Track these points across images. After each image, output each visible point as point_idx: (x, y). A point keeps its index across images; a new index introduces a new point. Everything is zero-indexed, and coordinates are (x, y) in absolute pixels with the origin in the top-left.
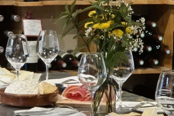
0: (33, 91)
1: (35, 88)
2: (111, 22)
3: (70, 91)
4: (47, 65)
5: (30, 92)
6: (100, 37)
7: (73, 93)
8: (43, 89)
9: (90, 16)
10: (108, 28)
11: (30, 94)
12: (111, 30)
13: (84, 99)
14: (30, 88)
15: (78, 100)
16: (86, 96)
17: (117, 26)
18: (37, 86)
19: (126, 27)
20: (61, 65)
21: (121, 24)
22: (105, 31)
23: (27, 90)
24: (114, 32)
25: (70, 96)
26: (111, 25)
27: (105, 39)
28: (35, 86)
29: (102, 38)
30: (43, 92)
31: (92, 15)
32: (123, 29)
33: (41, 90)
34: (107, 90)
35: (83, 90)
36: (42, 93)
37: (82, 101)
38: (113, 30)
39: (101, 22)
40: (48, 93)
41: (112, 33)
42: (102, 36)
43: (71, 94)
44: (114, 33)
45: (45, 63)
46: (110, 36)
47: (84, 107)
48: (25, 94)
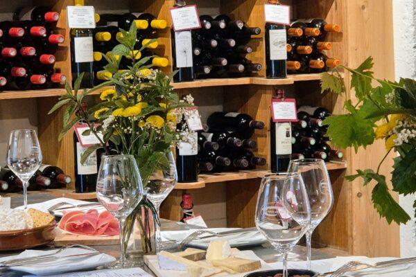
0: (17, 224)
1: (20, 220)
2: (142, 105)
3: (71, 220)
4: (24, 182)
5: (12, 226)
6: (125, 130)
7: (78, 223)
8: (31, 220)
9: (103, 99)
10: (139, 114)
11: (13, 229)
12: (144, 117)
13: (96, 232)
14: (12, 219)
15: (87, 234)
16: (99, 227)
17: (153, 111)
18: (22, 216)
19: (168, 110)
20: (43, 182)
21: (159, 106)
22: (135, 119)
23: (7, 223)
24: (149, 120)
25: (73, 228)
26: (142, 109)
27: (133, 132)
28: (20, 216)
29: (129, 131)
30: (32, 224)
31: (106, 97)
32: (163, 114)
33: (30, 221)
34: (141, 214)
35: (93, 217)
36: (31, 227)
37: (94, 234)
38: (147, 117)
39: (126, 105)
40: (40, 226)
41: (145, 121)
42: (128, 128)
43: (74, 225)
44: (150, 122)
45: (22, 180)
46: (143, 127)
47: (100, 244)
48: (5, 230)
